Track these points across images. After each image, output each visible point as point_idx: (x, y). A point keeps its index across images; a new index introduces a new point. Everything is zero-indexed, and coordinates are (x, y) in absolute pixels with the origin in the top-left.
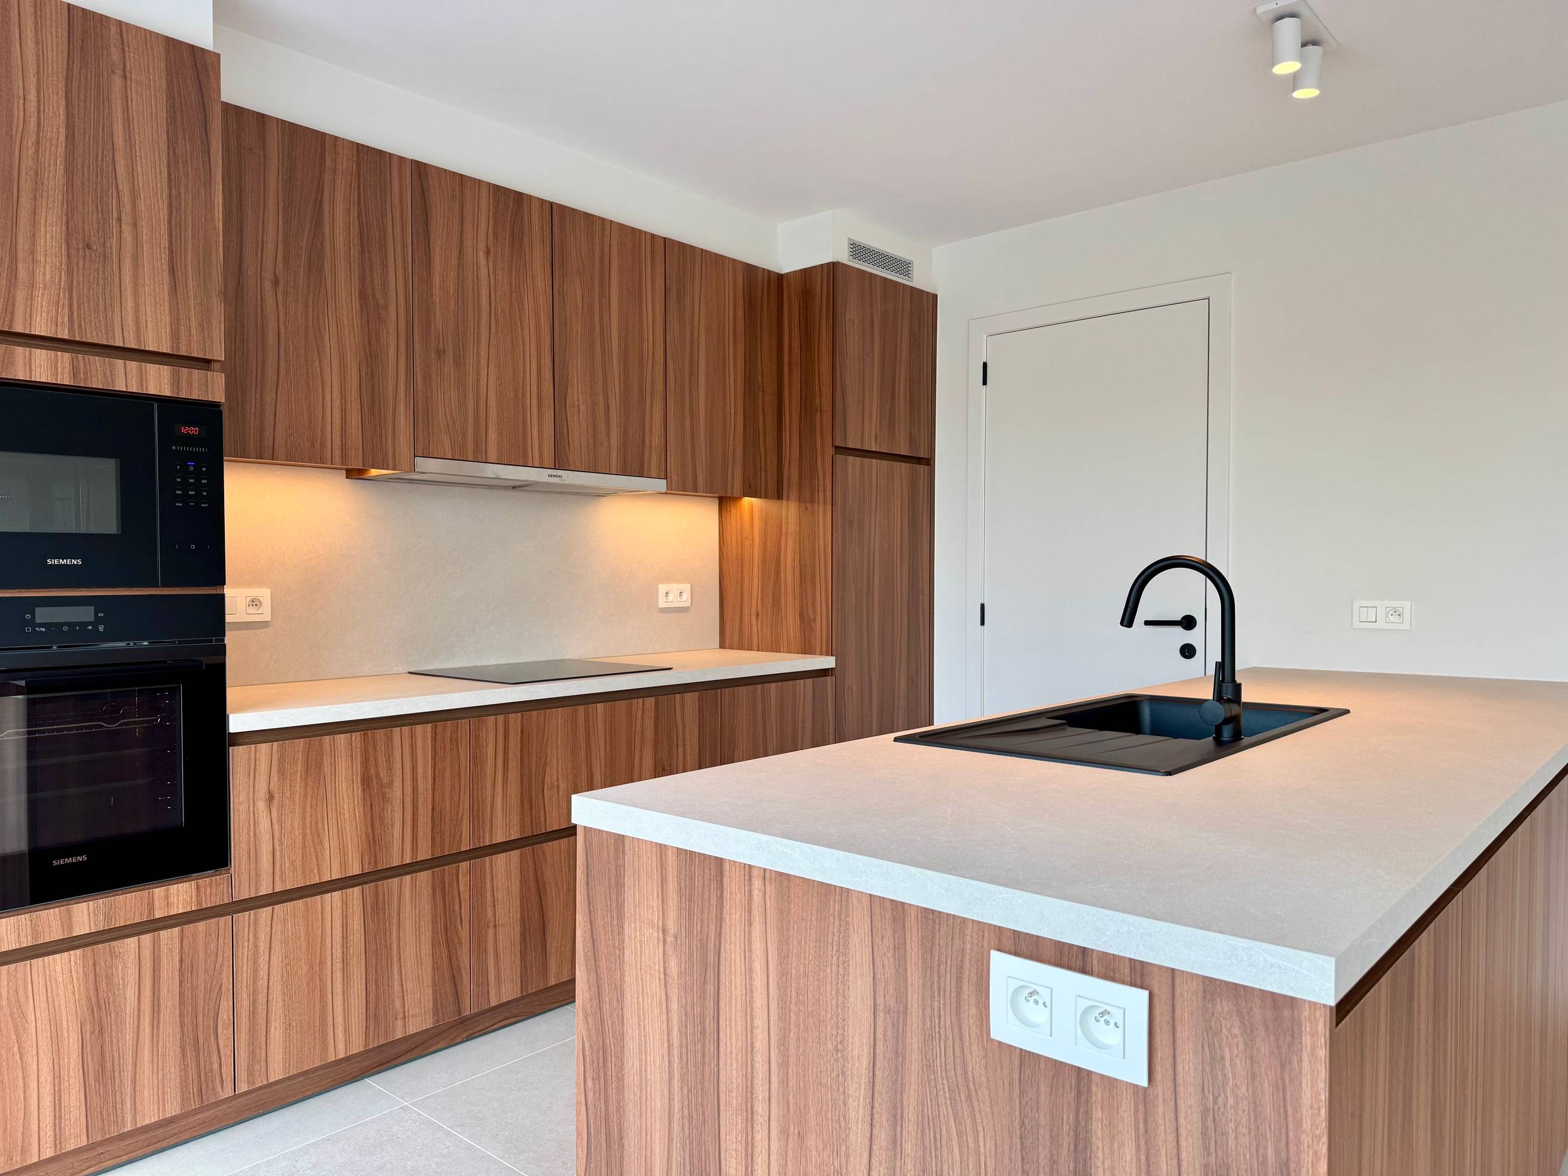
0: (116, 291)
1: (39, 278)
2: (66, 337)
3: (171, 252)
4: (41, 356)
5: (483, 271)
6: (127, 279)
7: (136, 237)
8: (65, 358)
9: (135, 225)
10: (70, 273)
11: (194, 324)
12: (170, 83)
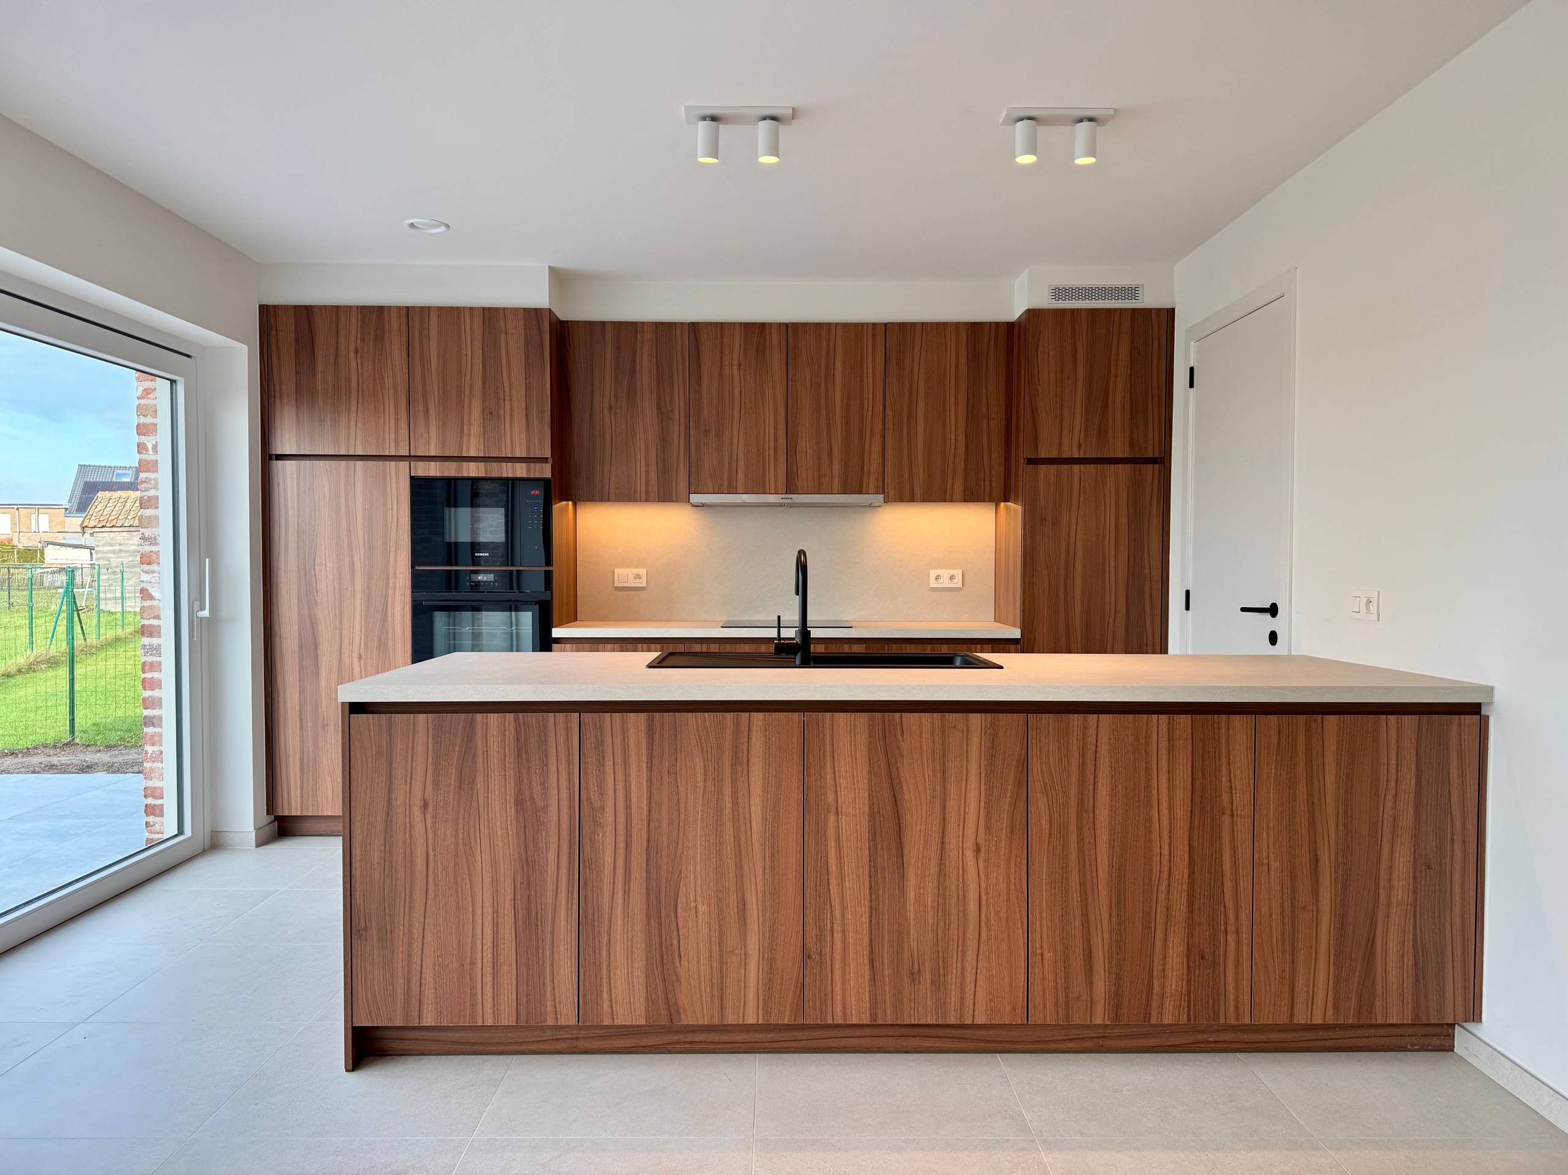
0: (503, 431)
1: (472, 431)
2: (483, 456)
3: (526, 410)
4: (473, 465)
5: (736, 378)
6: (508, 426)
7: (511, 406)
8: (482, 465)
9: (511, 400)
10: (484, 427)
11: (536, 442)
12: (525, 330)
